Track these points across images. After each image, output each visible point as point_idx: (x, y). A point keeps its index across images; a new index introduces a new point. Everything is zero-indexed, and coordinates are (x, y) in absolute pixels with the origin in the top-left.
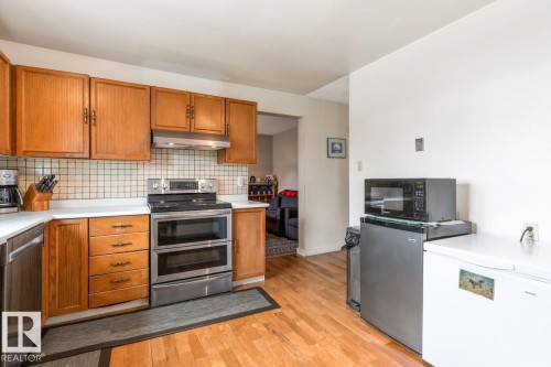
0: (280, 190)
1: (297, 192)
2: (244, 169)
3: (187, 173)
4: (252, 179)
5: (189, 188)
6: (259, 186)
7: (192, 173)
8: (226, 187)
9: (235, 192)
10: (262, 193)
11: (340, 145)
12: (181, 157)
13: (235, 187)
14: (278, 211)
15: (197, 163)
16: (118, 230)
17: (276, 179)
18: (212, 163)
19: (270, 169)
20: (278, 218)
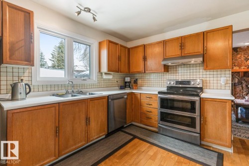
2: (227, 72)
3: (185, 76)
5: (185, 84)
7: (189, 76)
8: (212, 85)
9: (219, 88)
12: (183, 69)
13: (219, 85)
15: (192, 71)
16: (148, 99)
18: (201, 71)
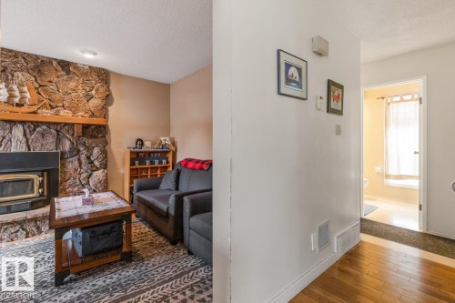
0: (180, 158)
1: (210, 164)
4: (140, 142)
6: (150, 153)
10: (152, 163)
11: (299, 70)
14: (172, 200)
17: (174, 144)
19: (166, 129)
20: (172, 212)
